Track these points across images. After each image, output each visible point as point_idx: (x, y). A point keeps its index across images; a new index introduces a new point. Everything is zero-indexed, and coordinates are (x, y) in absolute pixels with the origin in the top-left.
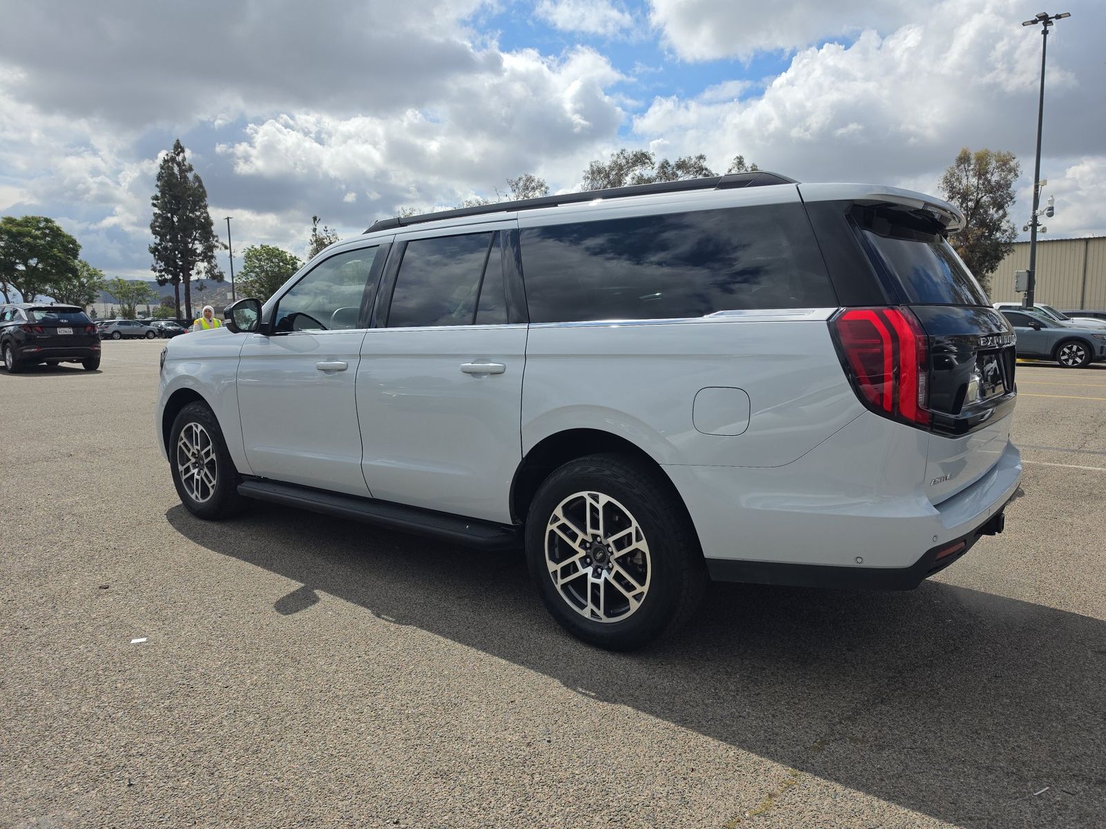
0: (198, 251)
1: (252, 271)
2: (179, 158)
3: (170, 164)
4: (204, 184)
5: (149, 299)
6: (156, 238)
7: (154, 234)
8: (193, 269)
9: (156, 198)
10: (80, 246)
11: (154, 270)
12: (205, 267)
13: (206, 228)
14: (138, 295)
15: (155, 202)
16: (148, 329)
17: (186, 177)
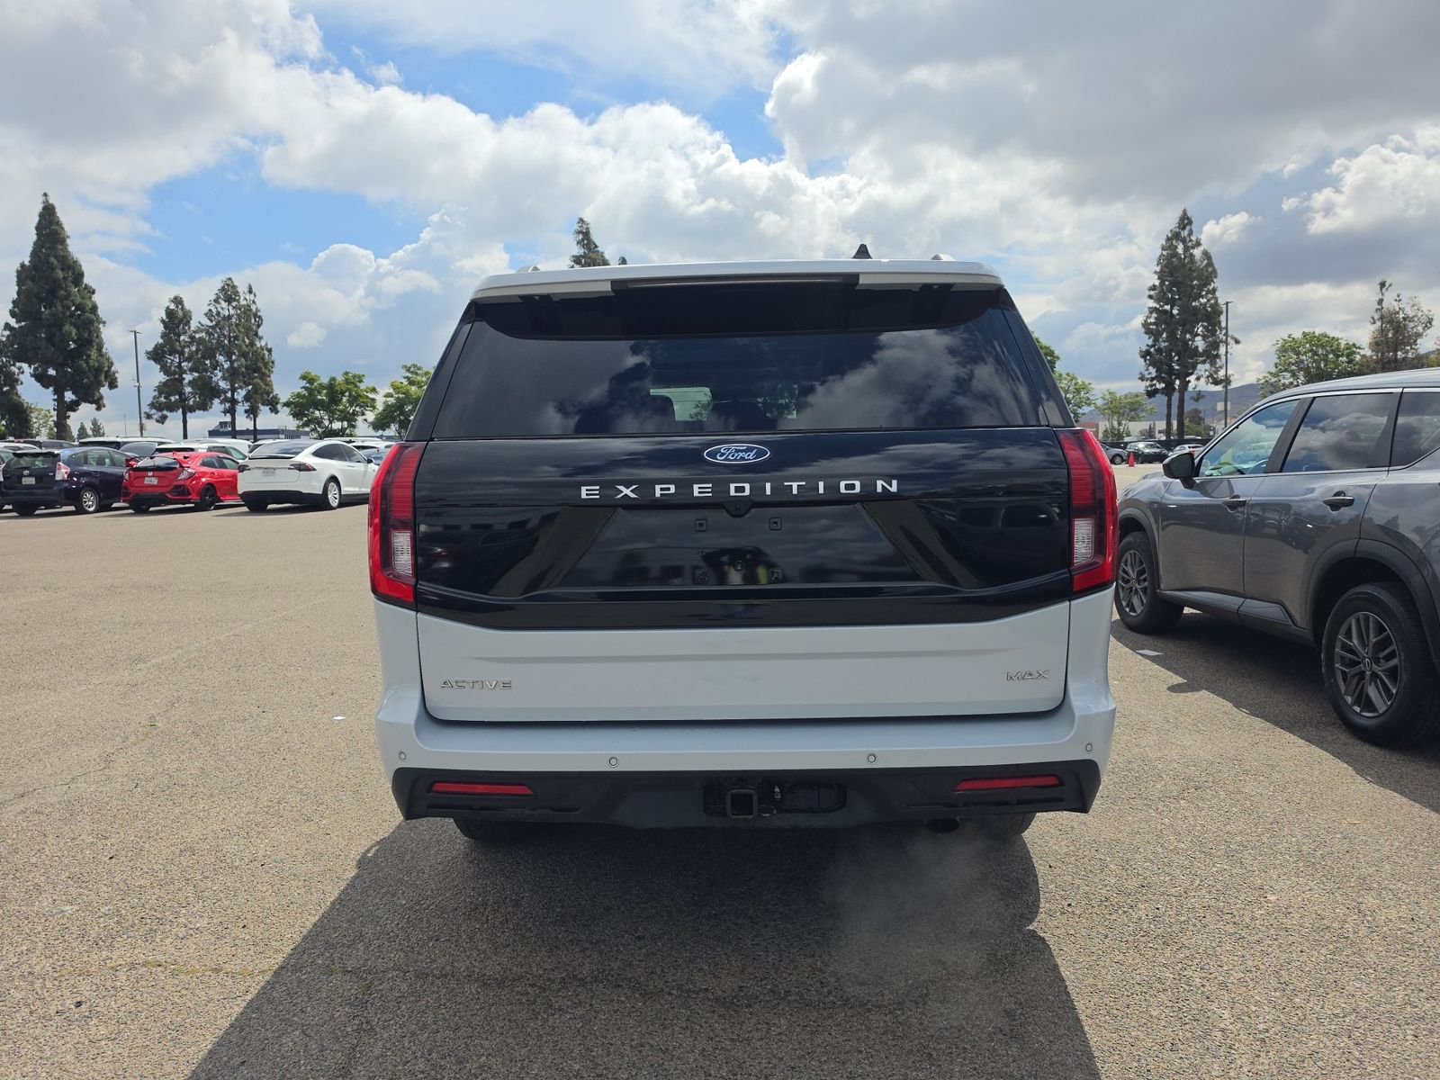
0: (1200, 350)
1: (1286, 370)
2: (1185, 233)
3: (1174, 242)
4: (1215, 261)
5: (1143, 414)
6: (1149, 338)
7: (1146, 333)
8: (1192, 374)
9: (1153, 288)
10: (1058, 358)
11: (1142, 378)
12: (1206, 370)
13: (1212, 317)
14: (1131, 410)
15: (1152, 293)
16: (1115, 453)
17: (1192, 255)
